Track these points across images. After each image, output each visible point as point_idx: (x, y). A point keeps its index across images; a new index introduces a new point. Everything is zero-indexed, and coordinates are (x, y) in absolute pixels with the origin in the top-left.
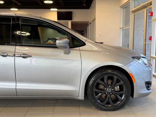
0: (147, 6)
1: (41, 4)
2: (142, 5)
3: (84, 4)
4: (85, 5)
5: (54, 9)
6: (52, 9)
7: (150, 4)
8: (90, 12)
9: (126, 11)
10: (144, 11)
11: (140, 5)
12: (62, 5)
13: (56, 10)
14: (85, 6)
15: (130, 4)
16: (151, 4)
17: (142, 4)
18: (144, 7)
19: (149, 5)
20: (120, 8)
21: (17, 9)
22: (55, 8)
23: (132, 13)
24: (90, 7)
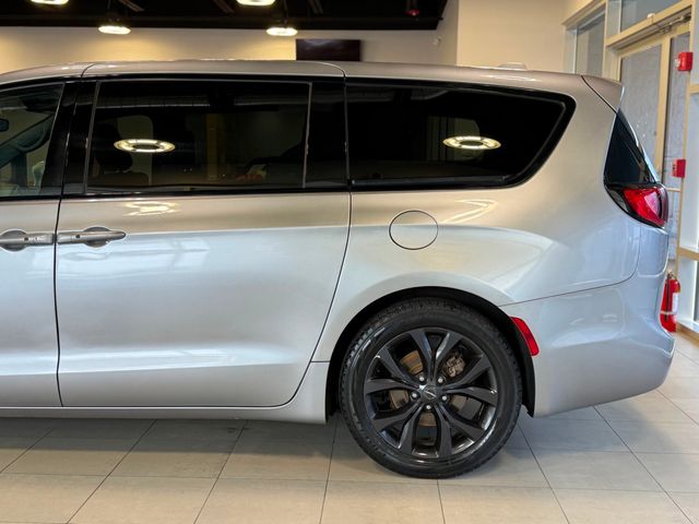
0: (674, 25)
1: (227, 9)
2: (652, 18)
3: (412, 8)
4: (414, 14)
5: (282, 30)
6: (273, 31)
7: (682, 18)
8: (439, 45)
9: (590, 42)
10: (661, 46)
11: (646, 18)
12: (316, 11)
13: (291, 32)
14: (417, 20)
15: (604, 15)
16: (688, 18)
17: (650, 16)
18: (661, 29)
19: (680, 22)
20: (564, 28)
21: (124, 30)
22: (285, 26)
23: (612, 55)
24: (440, 22)
